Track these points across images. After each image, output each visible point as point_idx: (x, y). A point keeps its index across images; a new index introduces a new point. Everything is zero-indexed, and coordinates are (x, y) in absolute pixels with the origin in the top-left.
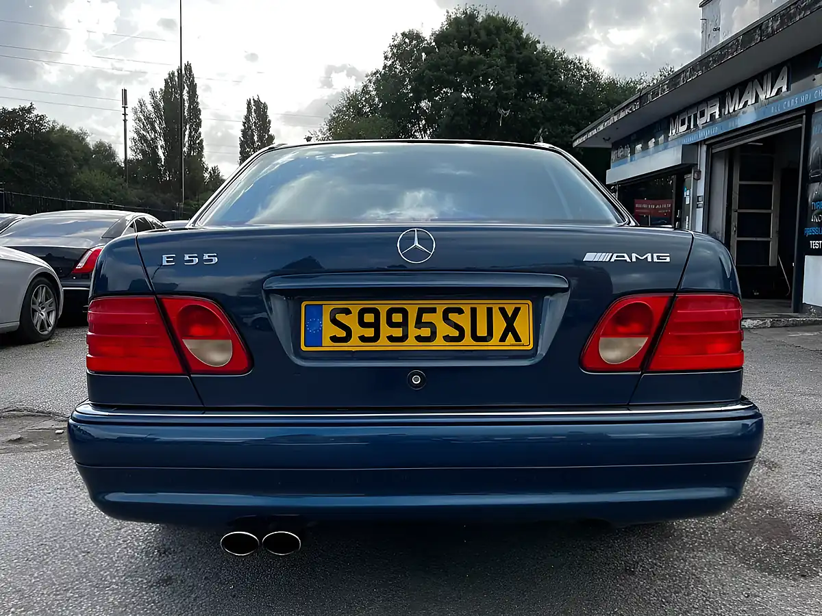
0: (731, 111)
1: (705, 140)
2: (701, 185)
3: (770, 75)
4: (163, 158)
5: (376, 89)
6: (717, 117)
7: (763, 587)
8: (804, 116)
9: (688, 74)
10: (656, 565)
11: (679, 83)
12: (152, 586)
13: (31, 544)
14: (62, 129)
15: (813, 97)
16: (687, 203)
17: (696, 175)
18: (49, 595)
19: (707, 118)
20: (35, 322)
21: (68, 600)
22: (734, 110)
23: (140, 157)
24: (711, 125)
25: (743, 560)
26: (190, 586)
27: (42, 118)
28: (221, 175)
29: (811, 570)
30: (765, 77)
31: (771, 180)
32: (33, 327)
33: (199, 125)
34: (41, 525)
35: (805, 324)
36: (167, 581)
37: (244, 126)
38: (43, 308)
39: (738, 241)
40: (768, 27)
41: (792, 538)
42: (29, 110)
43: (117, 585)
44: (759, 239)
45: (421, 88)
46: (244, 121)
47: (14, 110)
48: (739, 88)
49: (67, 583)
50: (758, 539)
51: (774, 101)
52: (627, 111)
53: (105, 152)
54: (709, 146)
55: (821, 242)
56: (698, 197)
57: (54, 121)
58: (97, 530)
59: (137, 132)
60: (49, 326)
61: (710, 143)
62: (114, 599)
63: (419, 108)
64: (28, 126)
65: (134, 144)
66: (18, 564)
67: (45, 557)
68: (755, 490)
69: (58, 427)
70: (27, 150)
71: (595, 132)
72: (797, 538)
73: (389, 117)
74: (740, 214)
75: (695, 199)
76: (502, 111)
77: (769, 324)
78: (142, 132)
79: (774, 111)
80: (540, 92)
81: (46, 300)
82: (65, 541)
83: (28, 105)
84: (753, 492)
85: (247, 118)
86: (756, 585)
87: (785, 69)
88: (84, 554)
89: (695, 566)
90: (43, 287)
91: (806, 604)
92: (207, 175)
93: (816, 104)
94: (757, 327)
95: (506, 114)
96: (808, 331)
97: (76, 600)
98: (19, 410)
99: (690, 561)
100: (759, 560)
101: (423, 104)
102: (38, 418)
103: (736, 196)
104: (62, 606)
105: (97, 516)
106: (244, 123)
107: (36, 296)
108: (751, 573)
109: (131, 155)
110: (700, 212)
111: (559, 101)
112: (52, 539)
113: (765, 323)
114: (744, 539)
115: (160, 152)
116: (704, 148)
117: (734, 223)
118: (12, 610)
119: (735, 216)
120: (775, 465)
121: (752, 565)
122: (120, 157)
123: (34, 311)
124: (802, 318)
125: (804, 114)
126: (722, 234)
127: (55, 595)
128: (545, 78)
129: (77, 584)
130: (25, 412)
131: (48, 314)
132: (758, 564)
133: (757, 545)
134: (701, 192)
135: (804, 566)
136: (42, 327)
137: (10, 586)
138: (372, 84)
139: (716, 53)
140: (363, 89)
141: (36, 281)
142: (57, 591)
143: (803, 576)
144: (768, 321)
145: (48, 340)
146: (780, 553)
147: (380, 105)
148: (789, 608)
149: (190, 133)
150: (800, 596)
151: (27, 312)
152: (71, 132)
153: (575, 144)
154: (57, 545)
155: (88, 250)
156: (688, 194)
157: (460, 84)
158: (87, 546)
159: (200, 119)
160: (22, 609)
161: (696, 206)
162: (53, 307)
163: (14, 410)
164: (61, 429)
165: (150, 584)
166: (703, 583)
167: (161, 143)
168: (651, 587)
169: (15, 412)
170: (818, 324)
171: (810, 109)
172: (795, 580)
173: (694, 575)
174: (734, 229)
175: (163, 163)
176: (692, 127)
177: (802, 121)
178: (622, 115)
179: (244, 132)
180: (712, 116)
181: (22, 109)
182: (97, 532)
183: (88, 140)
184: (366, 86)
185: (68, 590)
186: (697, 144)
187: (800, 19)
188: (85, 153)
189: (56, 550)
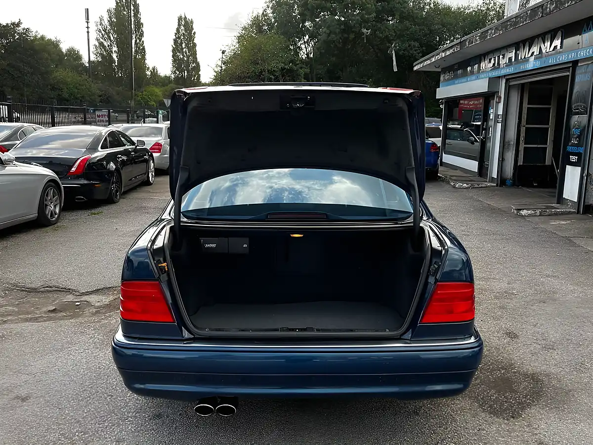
0: (523, 58)
1: (505, 76)
2: (501, 106)
3: (550, 36)
4: (116, 60)
5: (273, 13)
6: (513, 60)
7: (489, 424)
8: (571, 68)
9: (493, 31)
10: (431, 409)
11: (487, 36)
12: (150, 419)
13: (78, 390)
14: (43, 38)
15: (577, 55)
16: (491, 118)
17: (497, 99)
18: (95, 424)
19: (506, 60)
20: (47, 213)
21: (106, 428)
22: (525, 57)
23: (99, 59)
24: (509, 65)
25: (481, 406)
26: (172, 420)
27: (27, 30)
28: (159, 72)
29: (518, 413)
30: (547, 36)
31: (550, 105)
32: (45, 216)
33: (142, 35)
34: (81, 376)
35: (563, 214)
36: (159, 416)
37: (175, 36)
38: (51, 203)
39: (525, 147)
40: (547, 8)
41: (513, 391)
42: (18, 25)
43: (131, 418)
44: (539, 146)
45: (305, 12)
46: (176, 32)
47: (7, 24)
48: (530, 42)
49: (103, 416)
50: (493, 391)
51: (551, 55)
52: (451, 51)
53: (74, 55)
54: (507, 80)
55: (577, 157)
56: (499, 115)
57: (37, 32)
58: (114, 380)
59: (97, 40)
60: (56, 214)
61: (509, 79)
62: (132, 427)
63: (304, 26)
64: (18, 36)
65: (95, 49)
66: (74, 404)
67: (89, 399)
68: (499, 355)
69: (76, 300)
70: (18, 55)
71: (428, 62)
72: (516, 392)
73: (282, 34)
74: (527, 128)
75: (497, 116)
76: (365, 31)
77: (538, 214)
78: (101, 40)
79: (551, 61)
80: (393, 16)
81: (54, 197)
82: (98, 387)
83: (17, 21)
84: (497, 357)
85: (178, 30)
86: (485, 422)
87: (560, 33)
88: (110, 397)
89: (453, 410)
90: (51, 189)
91: (510, 436)
92: (148, 73)
93: (579, 61)
94: (530, 215)
95: (368, 33)
96: (563, 220)
97: (111, 428)
98: (51, 287)
99: (451, 407)
100: (491, 406)
101: (307, 24)
102: (63, 293)
103: (524, 116)
104: (104, 432)
105: (112, 370)
106: (176, 34)
107: (47, 196)
108: (483, 415)
109: (93, 58)
110: (499, 125)
111: (407, 23)
112: (90, 386)
113: (536, 213)
114: (485, 391)
115: (114, 56)
116: (504, 81)
117: (523, 134)
118: (77, 434)
119: (523, 130)
120: (516, 336)
121: (485, 409)
122: (85, 60)
123: (46, 205)
124: (561, 209)
125: (571, 66)
126: (514, 142)
127: (98, 424)
128: (398, 6)
129: (109, 417)
130: (54, 288)
131: (55, 207)
132: (489, 409)
133: (491, 396)
134: (500, 112)
135: (515, 410)
136: (52, 215)
137: (73, 419)
138: (270, 9)
139: (512, 20)
140: (263, 13)
141: (46, 186)
142: (99, 421)
143: (513, 417)
144: (538, 212)
145: (56, 223)
146: (503, 401)
147: (276, 24)
148: (500, 438)
149: (136, 41)
150: (508, 431)
151: (42, 206)
152: (50, 40)
153: (415, 68)
154: (94, 390)
155: (78, 159)
156: (492, 112)
157: (335, 9)
158: (110, 391)
159: (142, 31)
160: (82, 433)
161: (496, 122)
162: (58, 201)
163: (47, 287)
164: (78, 302)
165: (150, 418)
166: (456, 421)
167: (115, 49)
168: (427, 423)
169: (48, 288)
170: (572, 214)
171: (575, 63)
172: (507, 420)
173: (452, 416)
174: (522, 139)
175: (116, 64)
176: (496, 65)
177: (569, 70)
178: (448, 53)
179: (175, 41)
180: (510, 59)
181: (13, 24)
182: (114, 382)
183: (61, 46)
184: (265, 10)
185: (105, 421)
186: (499, 77)
187: (568, 6)
188: (59, 56)
189: (94, 394)
